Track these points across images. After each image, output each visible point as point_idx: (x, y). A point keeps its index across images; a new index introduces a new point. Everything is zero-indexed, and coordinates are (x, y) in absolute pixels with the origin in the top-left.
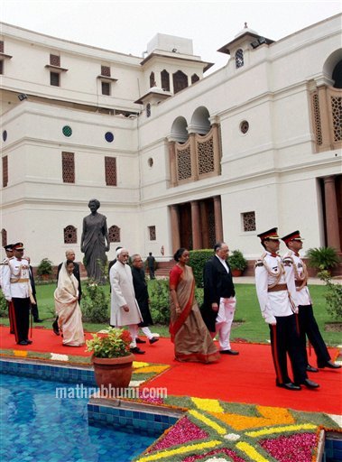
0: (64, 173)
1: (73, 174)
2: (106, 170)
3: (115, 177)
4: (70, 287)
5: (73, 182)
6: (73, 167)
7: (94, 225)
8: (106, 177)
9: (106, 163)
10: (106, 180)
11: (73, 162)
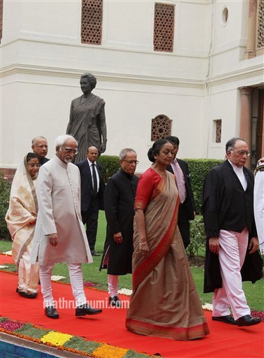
0: (84, 29)
1: (99, 30)
2: (156, 25)
3: (171, 38)
4: (27, 198)
5: (98, 42)
6: (100, 18)
7: (82, 113)
8: (156, 37)
9: (157, 13)
10: (155, 42)
11: (100, 11)
